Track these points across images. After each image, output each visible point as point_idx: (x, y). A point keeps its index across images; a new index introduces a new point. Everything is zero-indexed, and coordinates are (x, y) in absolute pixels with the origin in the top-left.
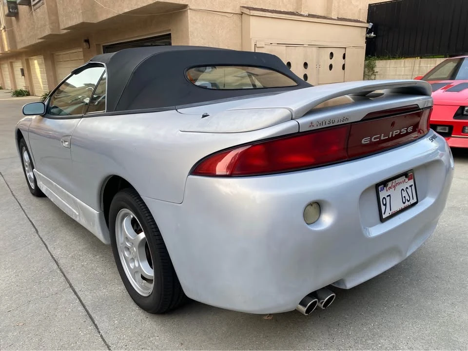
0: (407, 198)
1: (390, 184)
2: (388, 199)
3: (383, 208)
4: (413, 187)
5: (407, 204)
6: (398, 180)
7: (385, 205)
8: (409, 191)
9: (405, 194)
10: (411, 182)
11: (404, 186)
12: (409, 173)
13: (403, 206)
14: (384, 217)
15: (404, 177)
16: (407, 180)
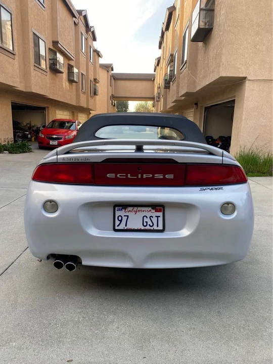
0: (150, 223)
1: (130, 209)
2: (125, 219)
3: (117, 222)
4: (161, 219)
5: (148, 227)
6: (139, 208)
7: (121, 221)
8: (155, 220)
9: (148, 220)
10: (160, 214)
11: (149, 215)
12: (158, 207)
13: (143, 228)
14: (116, 228)
15: (150, 209)
16: (154, 211)
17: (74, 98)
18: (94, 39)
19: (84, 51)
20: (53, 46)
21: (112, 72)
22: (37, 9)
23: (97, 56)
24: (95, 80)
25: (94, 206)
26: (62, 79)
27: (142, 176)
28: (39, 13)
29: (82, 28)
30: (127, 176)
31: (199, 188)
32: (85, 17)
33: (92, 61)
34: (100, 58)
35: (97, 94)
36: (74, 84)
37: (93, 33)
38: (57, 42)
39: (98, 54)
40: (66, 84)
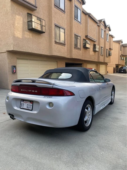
0: (29, 107)
1: (25, 101)
2: (23, 104)
3: (21, 106)
4: (32, 106)
5: (28, 108)
6: (27, 102)
7: (22, 105)
8: (30, 106)
9: (28, 106)
10: (32, 104)
11: (29, 104)
12: (32, 102)
13: (27, 108)
14: (21, 107)
15: (29, 102)
16: (30, 103)
17: (97, 58)
18: (110, 30)
19: (103, 37)
20: (85, 37)
21: (122, 44)
22: (77, 24)
23: (111, 38)
24: (110, 49)
25: (17, 99)
26: (90, 51)
27: (29, 91)
28: (78, 26)
29: (102, 27)
30: (25, 90)
31: (44, 96)
32: (104, 22)
33: (108, 41)
34: (113, 38)
35: (111, 55)
36: (97, 52)
37: (109, 28)
38: (87, 36)
39: (112, 36)
40: (92, 53)
